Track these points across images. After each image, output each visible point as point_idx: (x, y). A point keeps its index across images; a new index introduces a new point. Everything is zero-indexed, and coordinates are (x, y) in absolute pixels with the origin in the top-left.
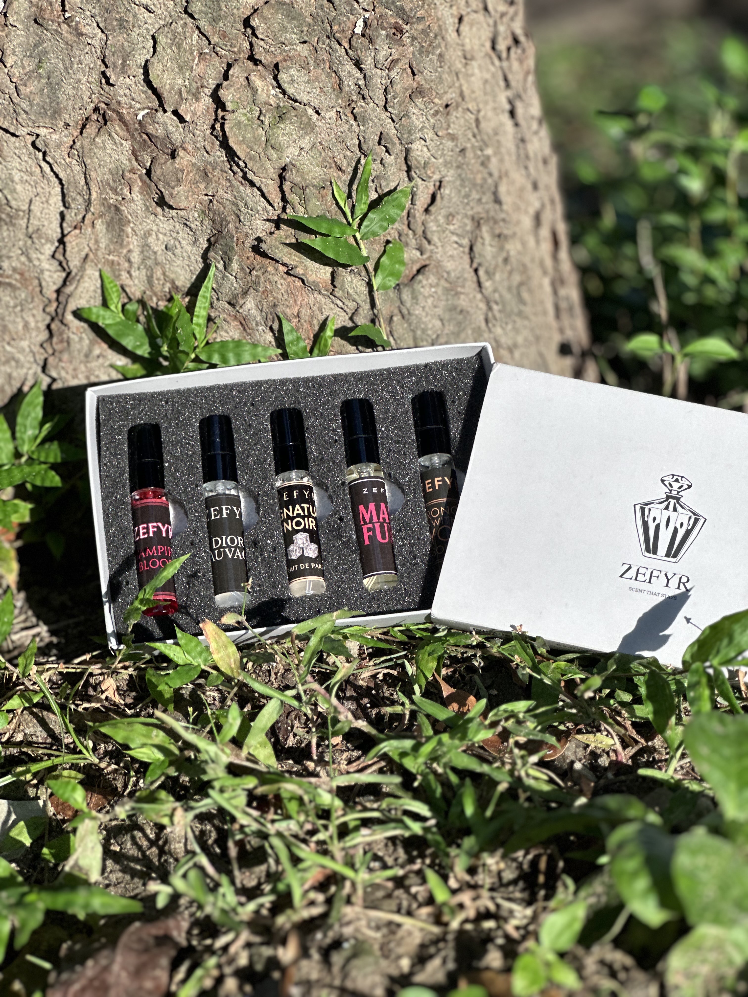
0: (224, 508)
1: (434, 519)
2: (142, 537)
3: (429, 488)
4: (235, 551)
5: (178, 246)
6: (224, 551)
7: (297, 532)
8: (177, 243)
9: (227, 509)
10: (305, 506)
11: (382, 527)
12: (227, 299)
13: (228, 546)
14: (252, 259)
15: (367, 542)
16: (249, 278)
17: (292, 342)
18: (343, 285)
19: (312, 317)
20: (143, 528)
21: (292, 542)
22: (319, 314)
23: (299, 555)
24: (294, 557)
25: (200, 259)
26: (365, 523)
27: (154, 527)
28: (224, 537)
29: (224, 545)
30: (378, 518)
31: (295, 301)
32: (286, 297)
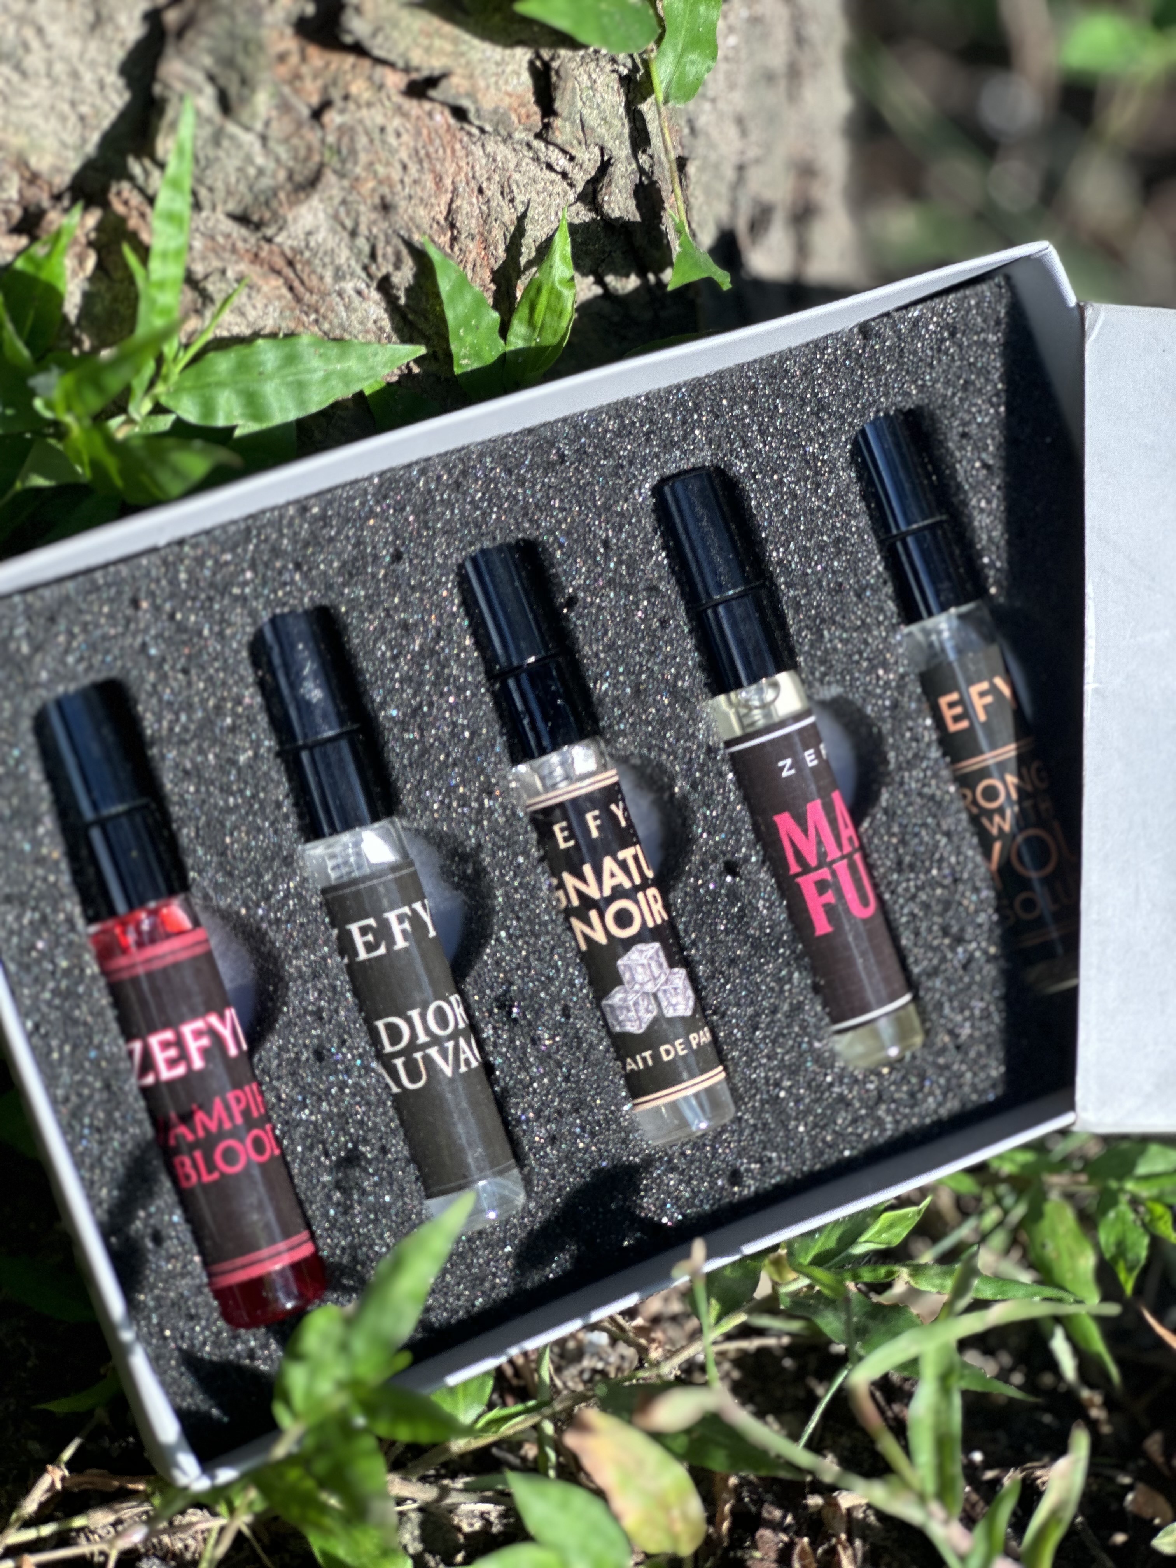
0: (391, 917)
1: (990, 814)
2: (166, 1074)
3: (957, 719)
4: (457, 1050)
5: (35, 44)
6: (427, 1059)
7: (628, 944)
8: (29, 33)
9: (401, 919)
10: (626, 854)
11: (852, 867)
12: (231, 206)
13: (436, 1040)
14: (294, 59)
15: (822, 926)
16: (313, 136)
17: (465, 322)
18: (573, 104)
19: (486, 218)
20: (165, 1045)
21: (617, 980)
22: (504, 204)
23: (648, 1017)
24: (634, 1027)
25: (113, 79)
26: (806, 869)
27: (198, 1034)
28: (415, 1014)
29: (423, 1038)
30: (840, 846)
31: (439, 180)
32: (413, 168)
